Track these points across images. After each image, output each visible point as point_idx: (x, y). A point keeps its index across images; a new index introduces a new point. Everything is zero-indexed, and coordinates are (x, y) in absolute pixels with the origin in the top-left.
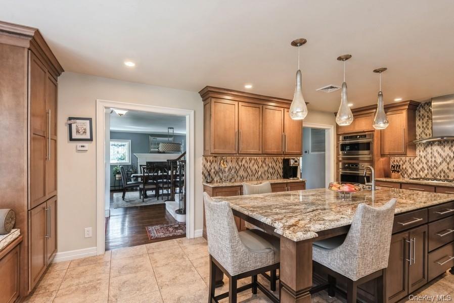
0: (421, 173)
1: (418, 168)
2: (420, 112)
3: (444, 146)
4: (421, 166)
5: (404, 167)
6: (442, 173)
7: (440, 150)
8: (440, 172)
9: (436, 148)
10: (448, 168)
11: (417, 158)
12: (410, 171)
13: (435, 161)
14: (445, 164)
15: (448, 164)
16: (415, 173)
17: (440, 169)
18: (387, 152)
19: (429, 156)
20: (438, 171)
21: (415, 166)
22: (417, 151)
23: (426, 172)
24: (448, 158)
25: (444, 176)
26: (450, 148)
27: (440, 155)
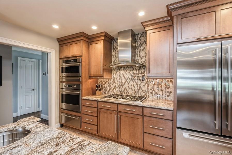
0: (114, 90)
1: (113, 87)
2: (114, 45)
3: (126, 71)
4: (114, 85)
5: (105, 86)
6: (125, 90)
7: (124, 73)
8: (124, 90)
9: (122, 72)
10: (128, 87)
11: (112, 80)
12: (109, 89)
13: (122, 82)
14: (126, 84)
15: (128, 84)
16: (111, 90)
17: (124, 87)
18: (92, 74)
19: (119, 77)
20: (123, 89)
21: (111, 85)
22: (113, 74)
23: (117, 89)
24: (128, 79)
25: (126, 93)
26: (129, 72)
27: (124, 77)
